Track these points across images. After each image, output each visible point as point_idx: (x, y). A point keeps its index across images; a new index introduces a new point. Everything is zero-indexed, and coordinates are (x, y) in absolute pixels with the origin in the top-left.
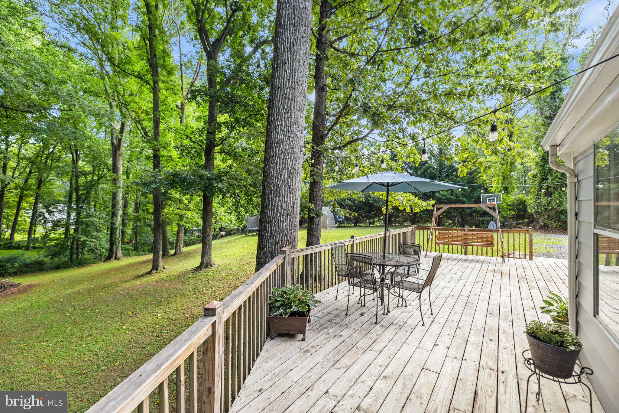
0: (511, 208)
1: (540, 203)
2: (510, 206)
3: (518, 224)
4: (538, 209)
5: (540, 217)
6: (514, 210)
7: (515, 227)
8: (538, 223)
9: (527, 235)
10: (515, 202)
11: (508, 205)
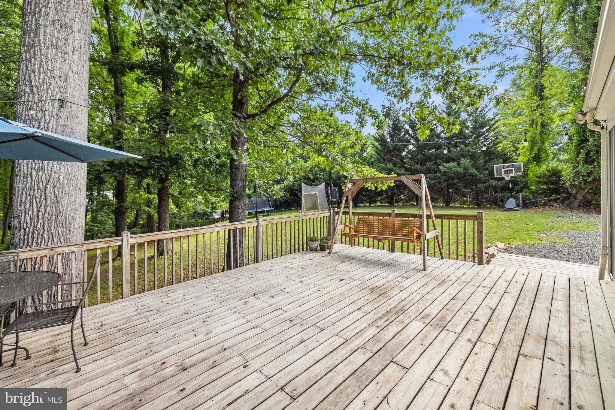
0: (541, 180)
1: (578, 173)
2: (539, 178)
3: (550, 201)
4: (574, 181)
5: (578, 191)
6: (546, 183)
7: (545, 205)
8: (576, 199)
9: (476, 222)
10: (546, 172)
11: (537, 177)
